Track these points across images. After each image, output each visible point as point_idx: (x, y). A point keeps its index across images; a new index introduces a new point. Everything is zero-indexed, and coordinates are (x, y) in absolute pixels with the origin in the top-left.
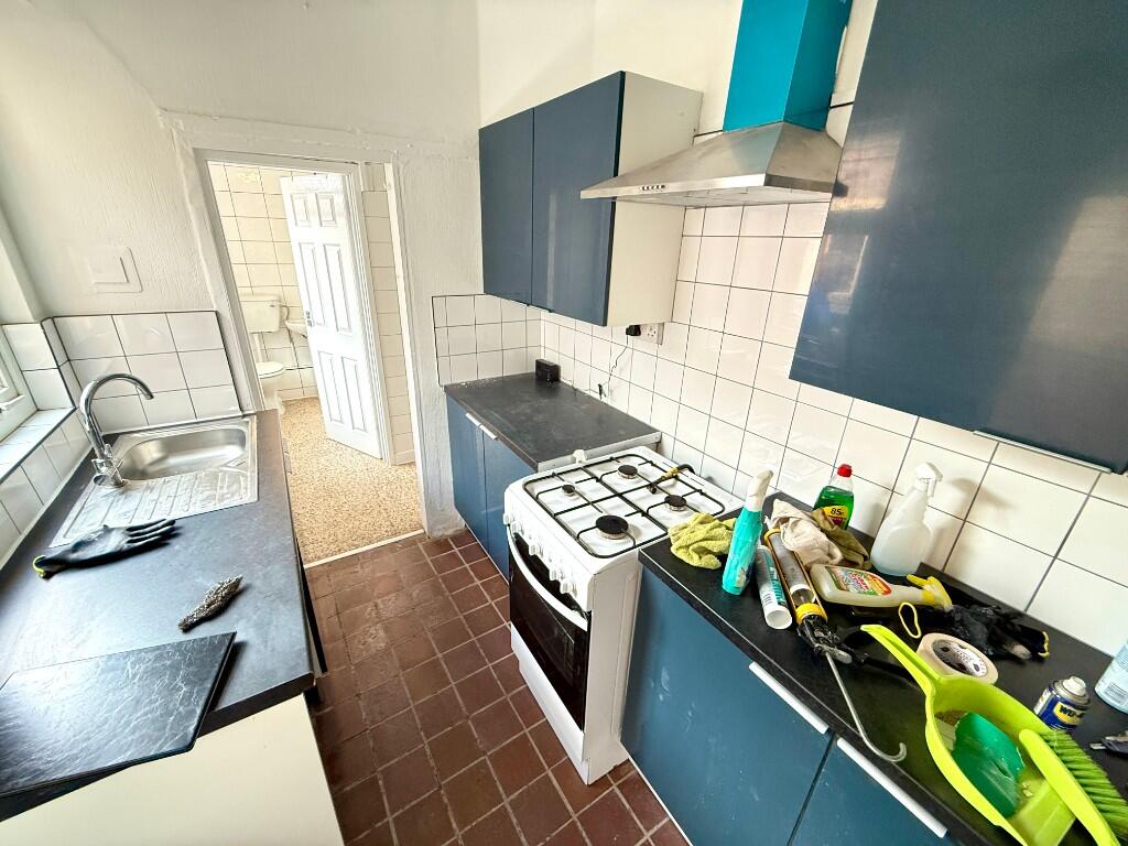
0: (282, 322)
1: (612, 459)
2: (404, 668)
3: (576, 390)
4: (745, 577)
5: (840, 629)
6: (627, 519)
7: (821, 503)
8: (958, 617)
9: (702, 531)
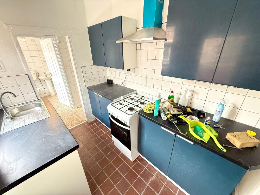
0: (37, 77)
1: (128, 97)
2: (88, 150)
3: (117, 85)
4: (158, 113)
5: (175, 118)
6: (134, 107)
7: (169, 98)
8: (192, 113)
9: (149, 106)
